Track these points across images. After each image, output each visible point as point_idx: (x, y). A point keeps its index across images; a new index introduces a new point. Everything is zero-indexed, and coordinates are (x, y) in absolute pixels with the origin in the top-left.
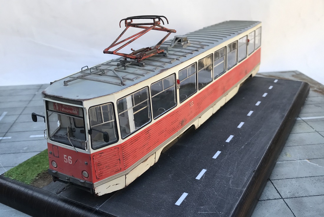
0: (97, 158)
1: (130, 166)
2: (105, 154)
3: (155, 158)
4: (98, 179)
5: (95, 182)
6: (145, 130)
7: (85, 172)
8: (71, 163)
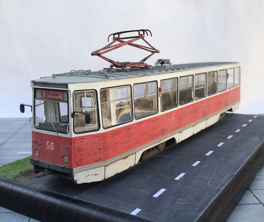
0: (78, 143)
1: (110, 159)
2: (86, 140)
3: (135, 159)
4: (78, 165)
5: (74, 168)
6: (126, 127)
7: (66, 157)
8: (53, 149)
